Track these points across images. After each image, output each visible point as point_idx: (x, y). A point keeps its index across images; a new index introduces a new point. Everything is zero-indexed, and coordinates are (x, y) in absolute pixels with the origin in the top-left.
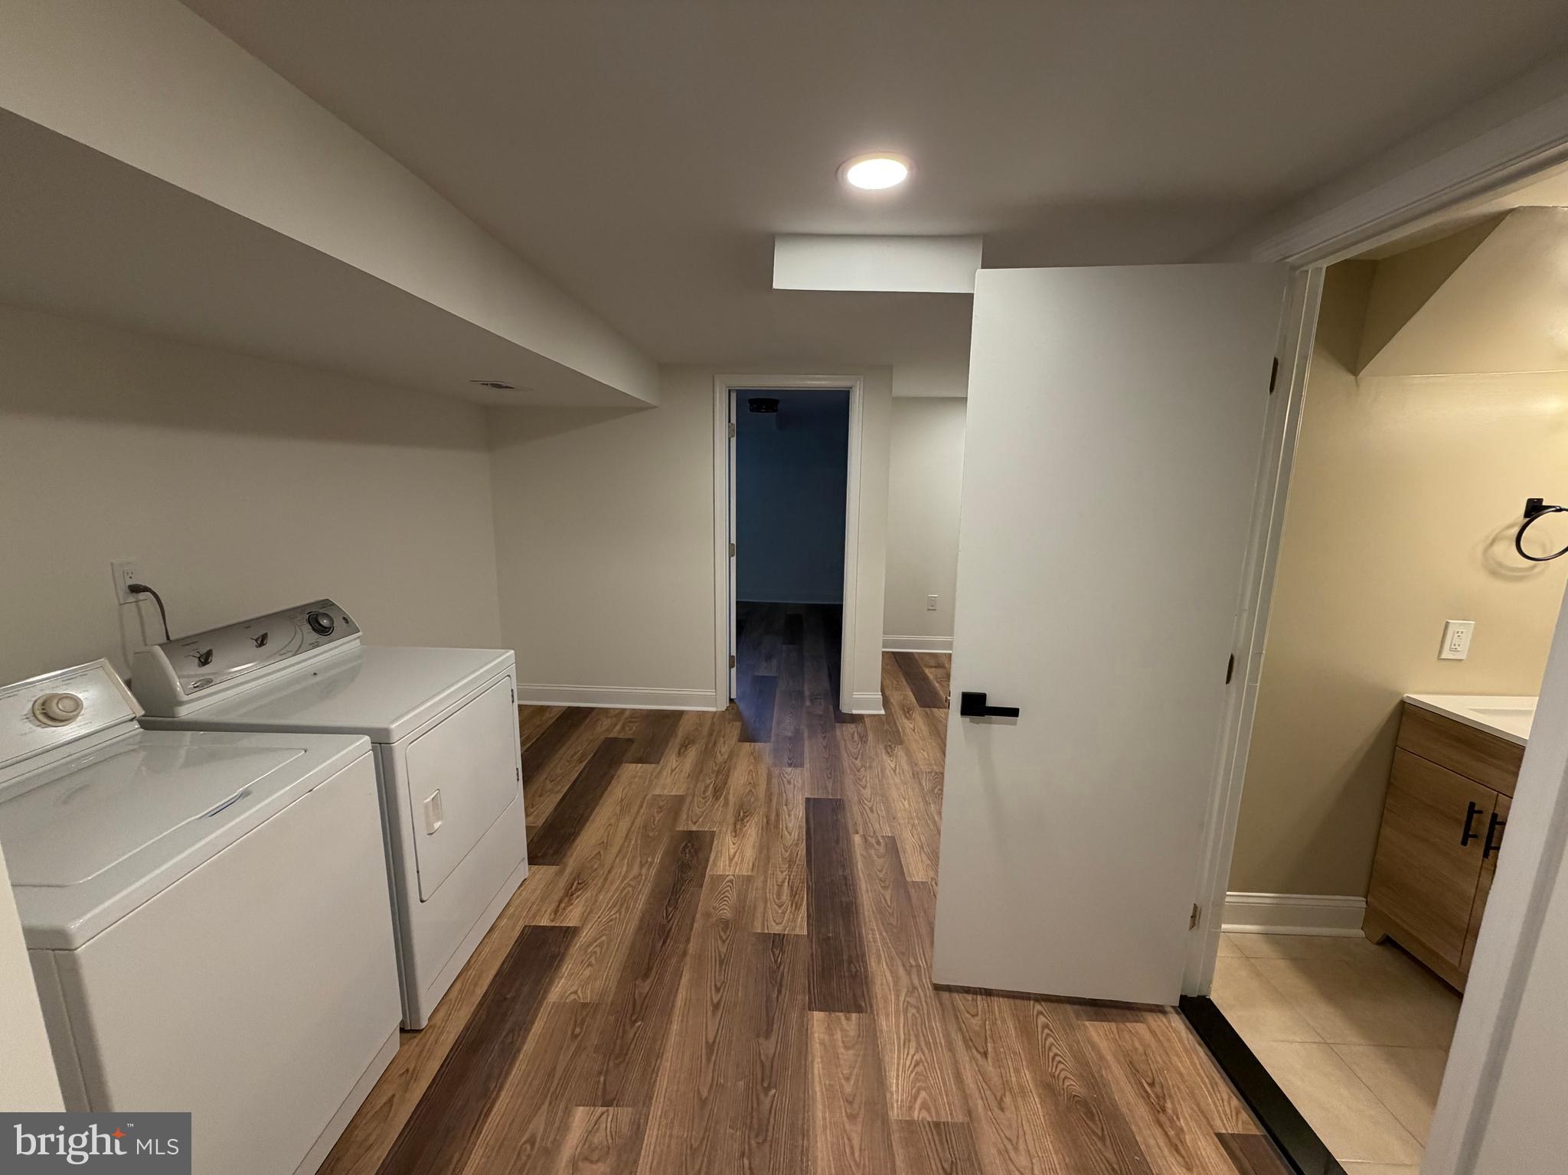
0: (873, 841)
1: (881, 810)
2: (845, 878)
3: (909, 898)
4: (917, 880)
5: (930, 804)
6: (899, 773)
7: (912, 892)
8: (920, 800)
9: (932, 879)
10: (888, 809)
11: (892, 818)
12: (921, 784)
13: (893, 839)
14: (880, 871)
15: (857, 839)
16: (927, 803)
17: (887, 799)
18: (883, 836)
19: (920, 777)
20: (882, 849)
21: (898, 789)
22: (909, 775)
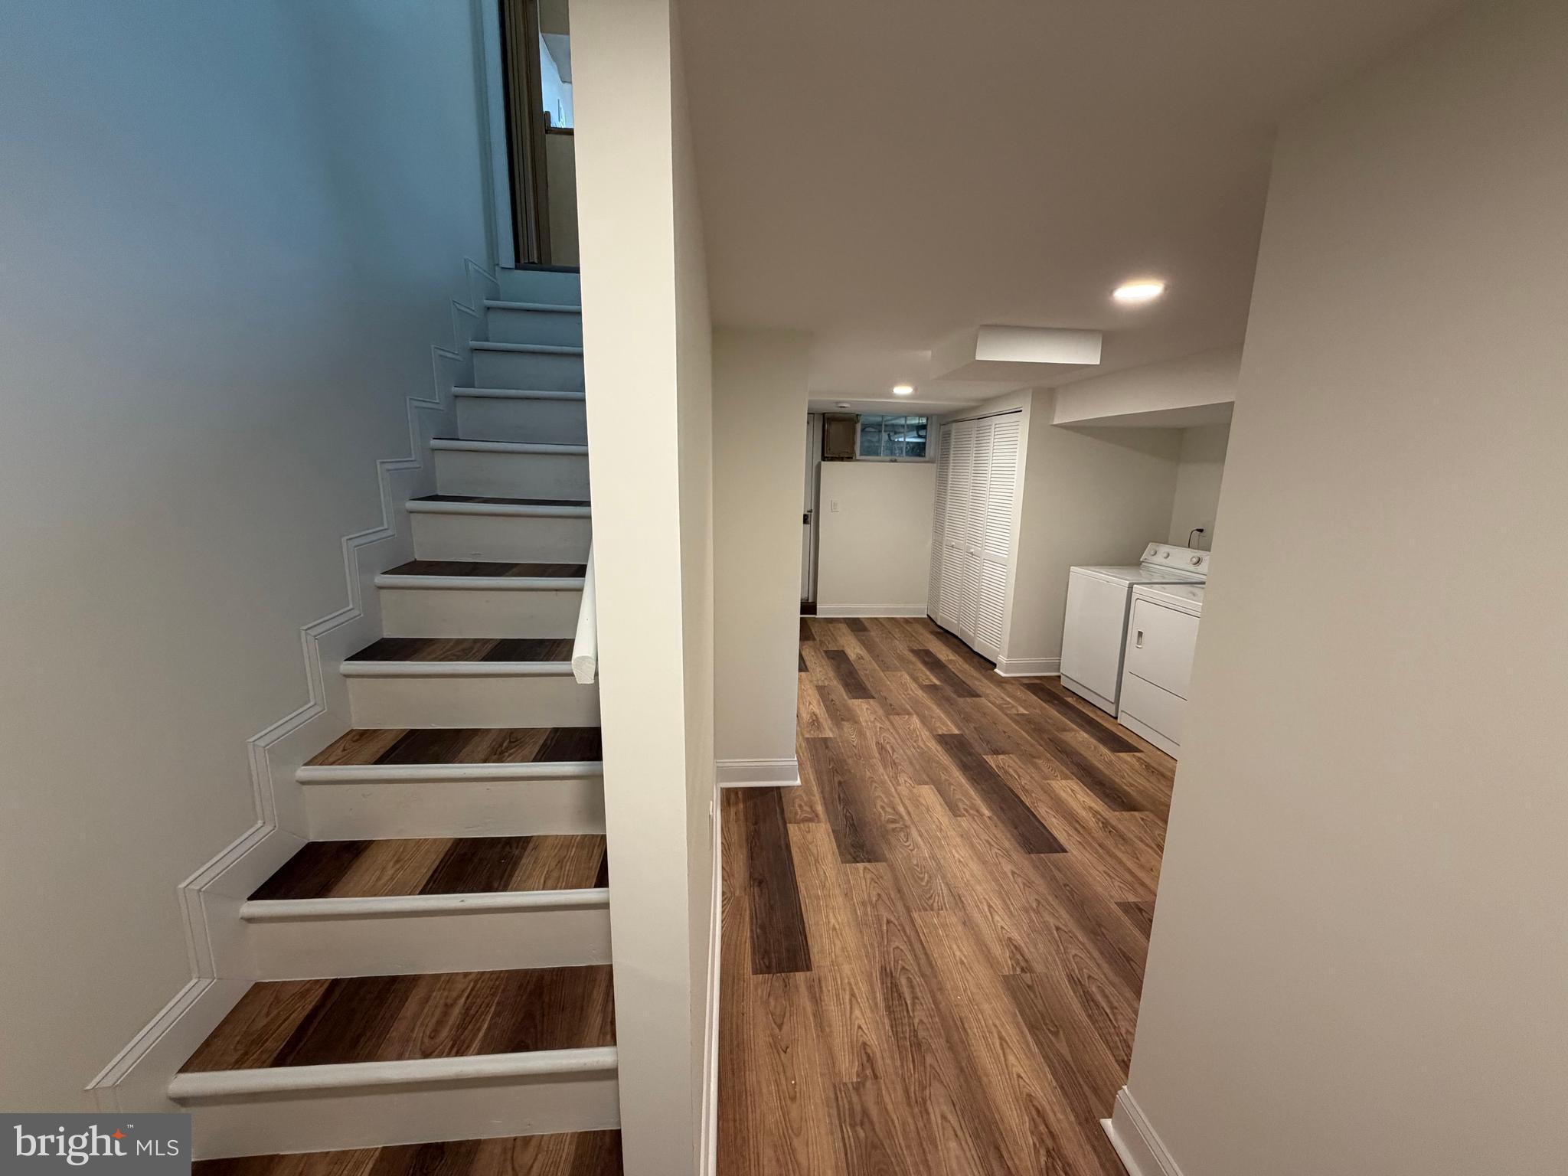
0: (972, 812)
1: (979, 844)
2: (978, 783)
3: (928, 776)
4: (926, 786)
5: (930, 857)
6: (981, 903)
7: (927, 780)
8: (942, 861)
9: (914, 787)
10: (972, 846)
11: (964, 836)
12: (947, 885)
13: (956, 816)
14: (954, 790)
15: (987, 813)
16: (933, 857)
17: (979, 858)
18: (965, 816)
19: (952, 898)
20: (961, 806)
21: (973, 876)
22: (969, 901)
